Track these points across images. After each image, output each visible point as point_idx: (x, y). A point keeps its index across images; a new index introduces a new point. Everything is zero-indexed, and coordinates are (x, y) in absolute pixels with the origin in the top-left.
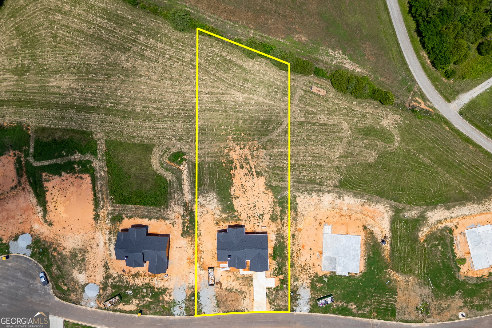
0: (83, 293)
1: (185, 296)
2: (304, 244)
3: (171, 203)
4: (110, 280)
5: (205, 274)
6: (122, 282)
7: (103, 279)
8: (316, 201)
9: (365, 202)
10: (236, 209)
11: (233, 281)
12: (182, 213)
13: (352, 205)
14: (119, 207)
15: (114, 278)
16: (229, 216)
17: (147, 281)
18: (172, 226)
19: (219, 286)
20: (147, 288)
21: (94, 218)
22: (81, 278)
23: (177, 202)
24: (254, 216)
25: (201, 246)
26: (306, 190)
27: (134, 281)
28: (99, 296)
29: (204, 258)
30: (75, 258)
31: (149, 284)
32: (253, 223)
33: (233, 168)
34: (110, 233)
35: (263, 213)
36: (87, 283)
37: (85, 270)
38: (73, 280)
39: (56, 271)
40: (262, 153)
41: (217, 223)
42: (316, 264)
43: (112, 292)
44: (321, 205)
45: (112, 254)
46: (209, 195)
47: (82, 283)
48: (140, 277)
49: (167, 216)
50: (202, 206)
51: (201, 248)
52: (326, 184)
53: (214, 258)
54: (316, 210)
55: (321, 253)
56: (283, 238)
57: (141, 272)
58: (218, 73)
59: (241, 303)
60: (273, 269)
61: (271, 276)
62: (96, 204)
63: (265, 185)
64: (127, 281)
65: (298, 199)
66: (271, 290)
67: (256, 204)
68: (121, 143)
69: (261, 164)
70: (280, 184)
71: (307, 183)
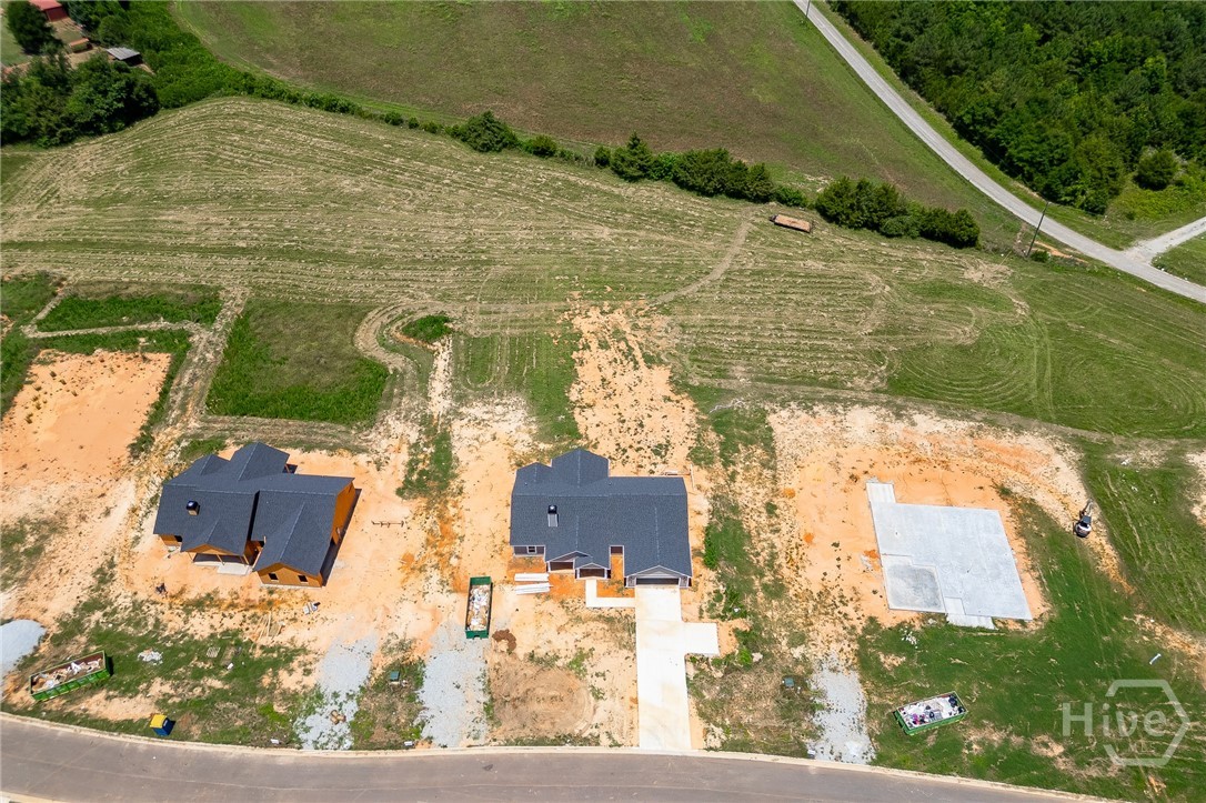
1: (366, 673)
2: (810, 531)
3: (384, 417)
4: (98, 615)
5: (457, 606)
6: (137, 624)
7: (75, 609)
8: (830, 424)
9: (980, 428)
10: (582, 431)
11: (560, 629)
12: (413, 439)
13: (941, 437)
14: (223, 421)
15: (115, 612)
16: (558, 448)
17: (230, 624)
18: (373, 467)
19: (503, 645)
20: (224, 647)
21: (132, 446)
23: (403, 415)
24: (638, 450)
25: (459, 523)
26: (794, 398)
27: (186, 622)
29: (463, 556)
30: (9, 546)
31: (236, 633)
32: (634, 465)
33: (581, 347)
35: (668, 442)
36: (7, 618)
37: (23, 580)
40: (660, 322)
41: (519, 465)
42: (865, 590)
43: (86, 651)
44: (845, 435)
45: (142, 540)
46: (504, 401)
48: (214, 610)
49: (364, 444)
50: (479, 424)
51: (455, 528)
52: (849, 385)
53: (496, 555)
54: (832, 446)
55: (873, 554)
56: (735, 509)
57: (224, 595)
58: (557, 202)
59: (588, 710)
60: (709, 594)
61: (701, 617)
62: (158, 413)
63: (671, 383)
64: (158, 622)
65: (771, 419)
66: (704, 666)
67: (646, 421)
68: (286, 304)
69: (658, 342)
70: (715, 382)
71: (795, 383)
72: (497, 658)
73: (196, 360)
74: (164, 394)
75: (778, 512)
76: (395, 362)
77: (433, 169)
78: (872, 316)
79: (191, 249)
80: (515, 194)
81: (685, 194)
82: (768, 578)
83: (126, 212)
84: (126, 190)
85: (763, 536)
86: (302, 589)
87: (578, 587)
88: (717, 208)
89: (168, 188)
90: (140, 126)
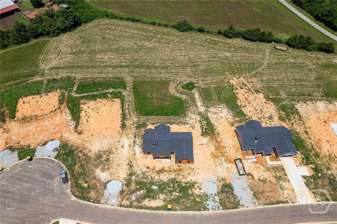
0: (104, 191)
1: (217, 188)
2: (319, 138)
3: (188, 113)
4: (134, 177)
5: (232, 167)
6: (146, 179)
7: (127, 176)
8: (313, 107)
10: (246, 114)
11: (264, 171)
12: (199, 119)
14: (143, 118)
15: (138, 176)
16: (241, 119)
17: (173, 176)
18: (191, 128)
19: (250, 177)
20: (173, 183)
21: (121, 127)
22: (103, 176)
23: (193, 112)
24: (264, 118)
26: (301, 100)
27: (159, 177)
28: (122, 192)
29: (228, 152)
30: (99, 159)
31: (175, 179)
32: (265, 123)
33: (235, 89)
34: (135, 137)
35: (271, 115)
36: (109, 180)
37: (108, 168)
38: (94, 178)
39: (79, 169)
40: (255, 80)
41: (232, 125)
43: (136, 188)
44: (318, 110)
45: (136, 154)
46: (220, 107)
47: (104, 181)
48: (165, 173)
49: (186, 122)
50: (215, 114)
51: (222, 144)
52: (314, 95)
53: (237, 152)
54: (315, 113)
56: (297, 133)
57: (166, 168)
58: (210, 46)
59: (281, 193)
60: (301, 158)
61: (301, 165)
62: (124, 117)
63: (265, 98)
64: (152, 178)
65: (296, 106)
66: (307, 179)
67: (263, 109)
68: (145, 82)
69: (256, 86)
70: (277, 97)
71: (299, 96)
72: (250, 181)
73: (127, 100)
74: (123, 111)
75: (308, 133)
76: (184, 97)
77: (170, 38)
78: (313, 74)
79: (110, 66)
80: (197, 44)
81: (247, 41)
82: (314, 152)
83: (85, 57)
84: (82, 49)
85: (307, 140)
86: (187, 165)
87: (264, 159)
88: (258, 45)
89: (95, 48)
90: (78, 29)
